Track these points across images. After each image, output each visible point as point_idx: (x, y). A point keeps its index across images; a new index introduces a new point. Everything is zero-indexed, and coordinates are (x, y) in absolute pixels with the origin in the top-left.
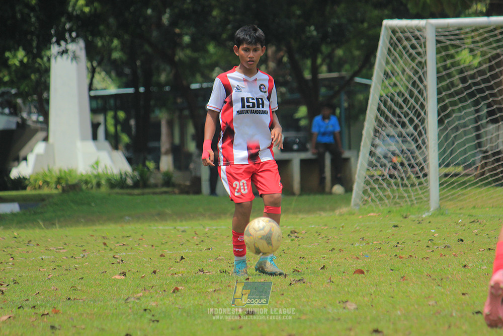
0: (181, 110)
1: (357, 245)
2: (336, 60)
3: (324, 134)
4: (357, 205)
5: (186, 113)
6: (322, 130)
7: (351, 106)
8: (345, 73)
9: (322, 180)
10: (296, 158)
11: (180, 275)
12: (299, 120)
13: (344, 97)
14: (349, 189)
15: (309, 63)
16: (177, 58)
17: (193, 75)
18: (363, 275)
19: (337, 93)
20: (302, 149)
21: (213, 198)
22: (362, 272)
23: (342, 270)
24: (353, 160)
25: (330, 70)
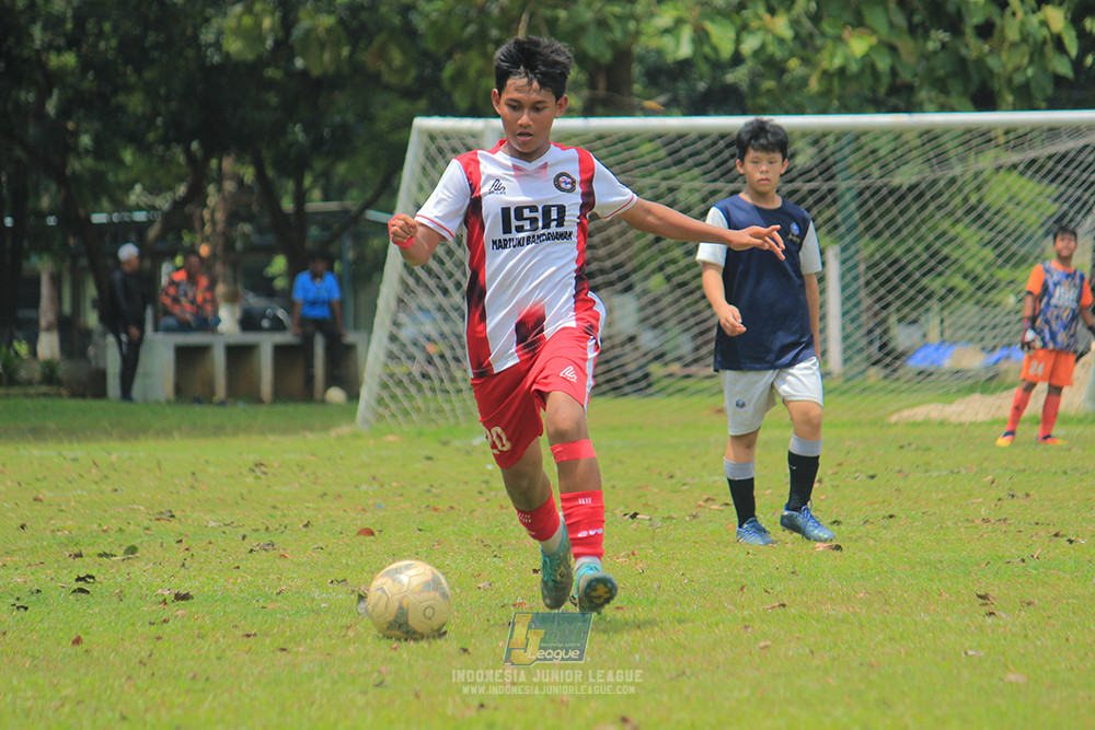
0: (75, 259)
1: (364, 487)
2: (336, 180)
3: (313, 303)
4: (366, 421)
5: (83, 262)
6: (311, 296)
7: (360, 259)
8: (352, 202)
9: (309, 379)
10: (266, 343)
11: (67, 533)
12: (273, 279)
13: (347, 242)
14: (353, 396)
15: (290, 185)
16: (68, 171)
17: (97, 199)
18: (372, 537)
19: (336, 237)
20: (278, 326)
21: (125, 406)
22: (370, 533)
23: (339, 528)
24: (360, 349)
25: (326, 198)
